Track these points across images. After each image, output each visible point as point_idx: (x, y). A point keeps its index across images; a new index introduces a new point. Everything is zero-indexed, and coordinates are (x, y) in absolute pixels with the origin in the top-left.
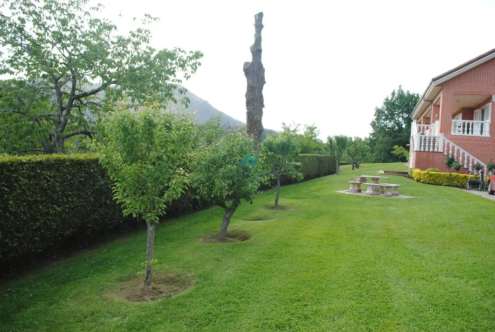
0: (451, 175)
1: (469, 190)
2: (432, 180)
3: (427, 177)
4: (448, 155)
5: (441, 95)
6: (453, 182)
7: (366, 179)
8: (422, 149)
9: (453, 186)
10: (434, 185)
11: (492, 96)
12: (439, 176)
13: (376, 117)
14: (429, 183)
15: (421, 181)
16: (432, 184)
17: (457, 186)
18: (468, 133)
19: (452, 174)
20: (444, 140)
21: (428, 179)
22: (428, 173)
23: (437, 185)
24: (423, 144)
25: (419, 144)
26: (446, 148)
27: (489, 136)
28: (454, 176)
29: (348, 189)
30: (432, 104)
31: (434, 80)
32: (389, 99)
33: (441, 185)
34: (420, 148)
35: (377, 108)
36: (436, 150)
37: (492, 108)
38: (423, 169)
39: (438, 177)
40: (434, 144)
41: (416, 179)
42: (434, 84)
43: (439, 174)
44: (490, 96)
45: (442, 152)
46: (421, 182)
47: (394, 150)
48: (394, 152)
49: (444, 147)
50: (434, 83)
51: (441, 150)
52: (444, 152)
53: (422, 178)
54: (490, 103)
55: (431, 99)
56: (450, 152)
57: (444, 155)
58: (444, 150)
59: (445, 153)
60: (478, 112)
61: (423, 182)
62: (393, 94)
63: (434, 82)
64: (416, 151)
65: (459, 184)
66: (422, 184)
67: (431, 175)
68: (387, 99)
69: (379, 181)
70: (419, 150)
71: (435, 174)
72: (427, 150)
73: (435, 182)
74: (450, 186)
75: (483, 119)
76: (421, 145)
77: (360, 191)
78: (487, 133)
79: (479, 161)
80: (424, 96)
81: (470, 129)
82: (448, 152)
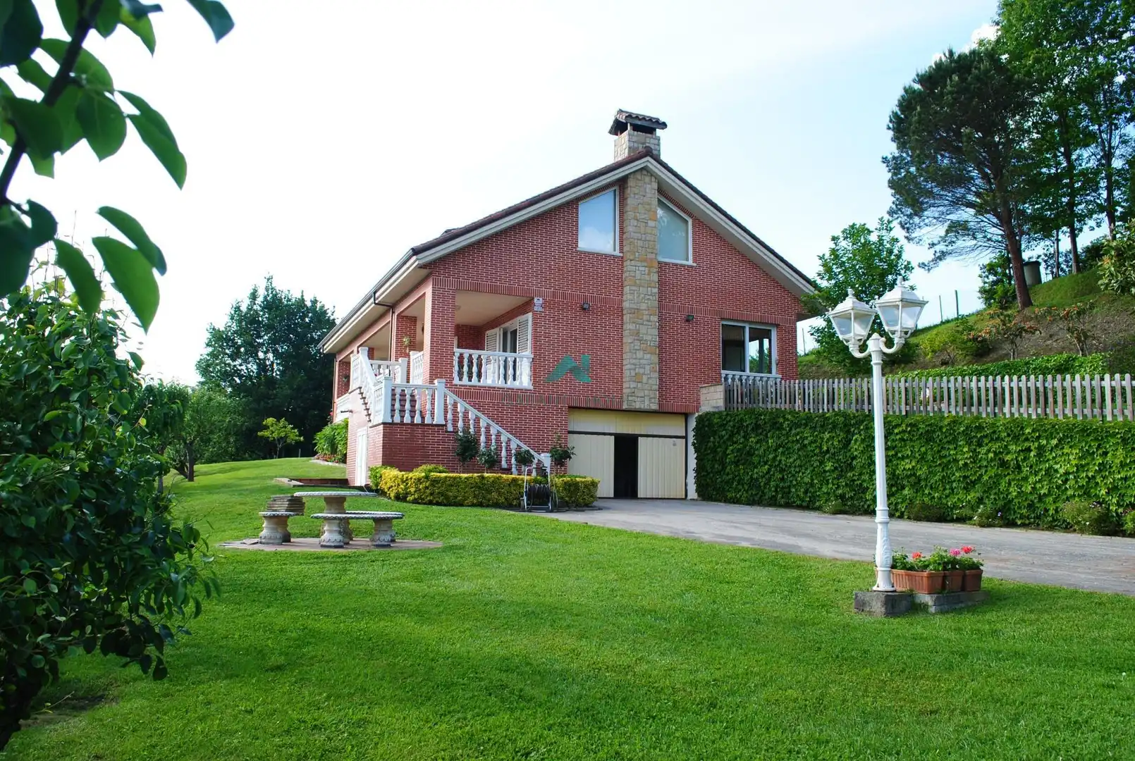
0: (483, 478)
1: (528, 511)
2: (439, 493)
3: (427, 488)
4: (455, 431)
5: (428, 290)
6: (489, 496)
7: (304, 500)
8: (397, 419)
9: (488, 506)
10: (445, 505)
11: (533, 299)
12: (455, 483)
13: (210, 349)
14: (430, 503)
15: (410, 498)
16: (438, 504)
17: (497, 505)
18: (470, 380)
19: (486, 475)
20: (445, 396)
21: (428, 491)
22: (427, 477)
23: (450, 505)
24: (397, 406)
25: (389, 408)
26: (450, 416)
27: (532, 388)
28: (491, 480)
29: (256, 536)
30: (393, 312)
31: (416, 251)
32: (244, 309)
33: (461, 505)
34: (392, 416)
35: (214, 329)
36: (417, 420)
37: (535, 324)
38: (406, 467)
39: (452, 486)
40: (413, 406)
41: (392, 495)
42: (414, 262)
43: (455, 478)
44: (525, 299)
45: (442, 425)
46: (409, 502)
47: (266, 427)
48: (266, 433)
49: (446, 412)
50: (417, 259)
51: (438, 420)
52: (446, 425)
53: (413, 490)
54: (530, 315)
55: (390, 301)
56: (460, 424)
57: (447, 432)
58: (446, 419)
59: (450, 428)
60: (495, 335)
61: (415, 499)
62: (254, 296)
63: (414, 258)
64: (384, 423)
65: (502, 500)
66: (414, 506)
67: (435, 482)
68: (238, 309)
69: (346, 505)
70: (390, 421)
71: (446, 477)
72: (407, 419)
73: (447, 498)
74: (481, 505)
75: (514, 350)
76: (393, 410)
77: (286, 539)
78: (524, 380)
79: (521, 444)
80: (375, 293)
81: (475, 369)
82: (455, 426)
